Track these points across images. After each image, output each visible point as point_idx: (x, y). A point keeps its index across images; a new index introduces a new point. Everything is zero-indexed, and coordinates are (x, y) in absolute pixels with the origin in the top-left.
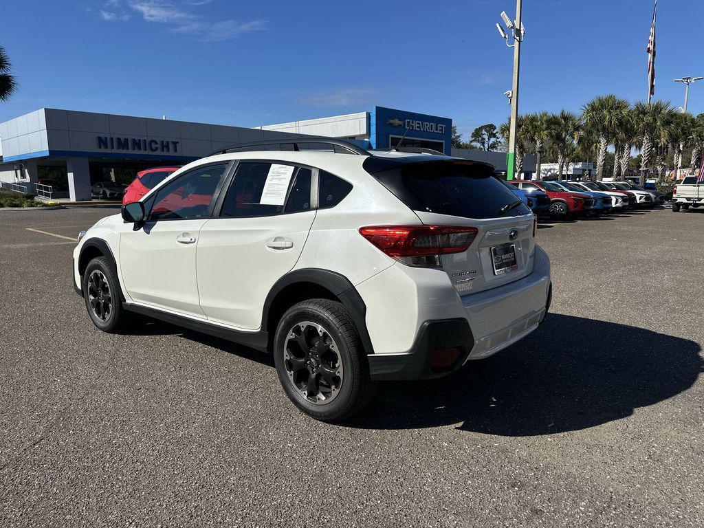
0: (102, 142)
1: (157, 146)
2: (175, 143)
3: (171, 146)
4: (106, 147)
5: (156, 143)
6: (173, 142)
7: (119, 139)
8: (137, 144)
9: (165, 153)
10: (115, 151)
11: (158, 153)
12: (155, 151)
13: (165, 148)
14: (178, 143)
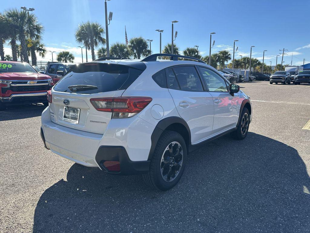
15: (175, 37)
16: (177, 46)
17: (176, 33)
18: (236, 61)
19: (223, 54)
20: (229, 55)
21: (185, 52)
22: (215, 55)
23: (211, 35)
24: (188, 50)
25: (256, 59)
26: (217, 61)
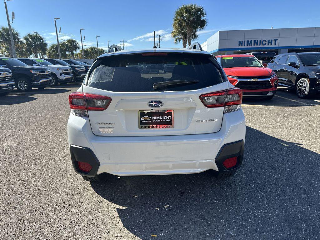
0: (240, 43)
1: (266, 43)
2: (276, 40)
3: (273, 42)
4: (242, 45)
5: (266, 41)
6: (275, 40)
7: (248, 41)
8: (256, 43)
9: (270, 46)
10: (246, 47)
11: (266, 46)
12: (264, 45)
13: (270, 43)
14: (277, 40)
15: (13, 19)
16: (16, 31)
17: (13, 14)
18: (84, 50)
19: (71, 43)
20: (77, 44)
21: (26, 39)
22: (63, 44)
23: (55, 21)
24: (29, 36)
25: (102, 49)
26: (66, 50)
